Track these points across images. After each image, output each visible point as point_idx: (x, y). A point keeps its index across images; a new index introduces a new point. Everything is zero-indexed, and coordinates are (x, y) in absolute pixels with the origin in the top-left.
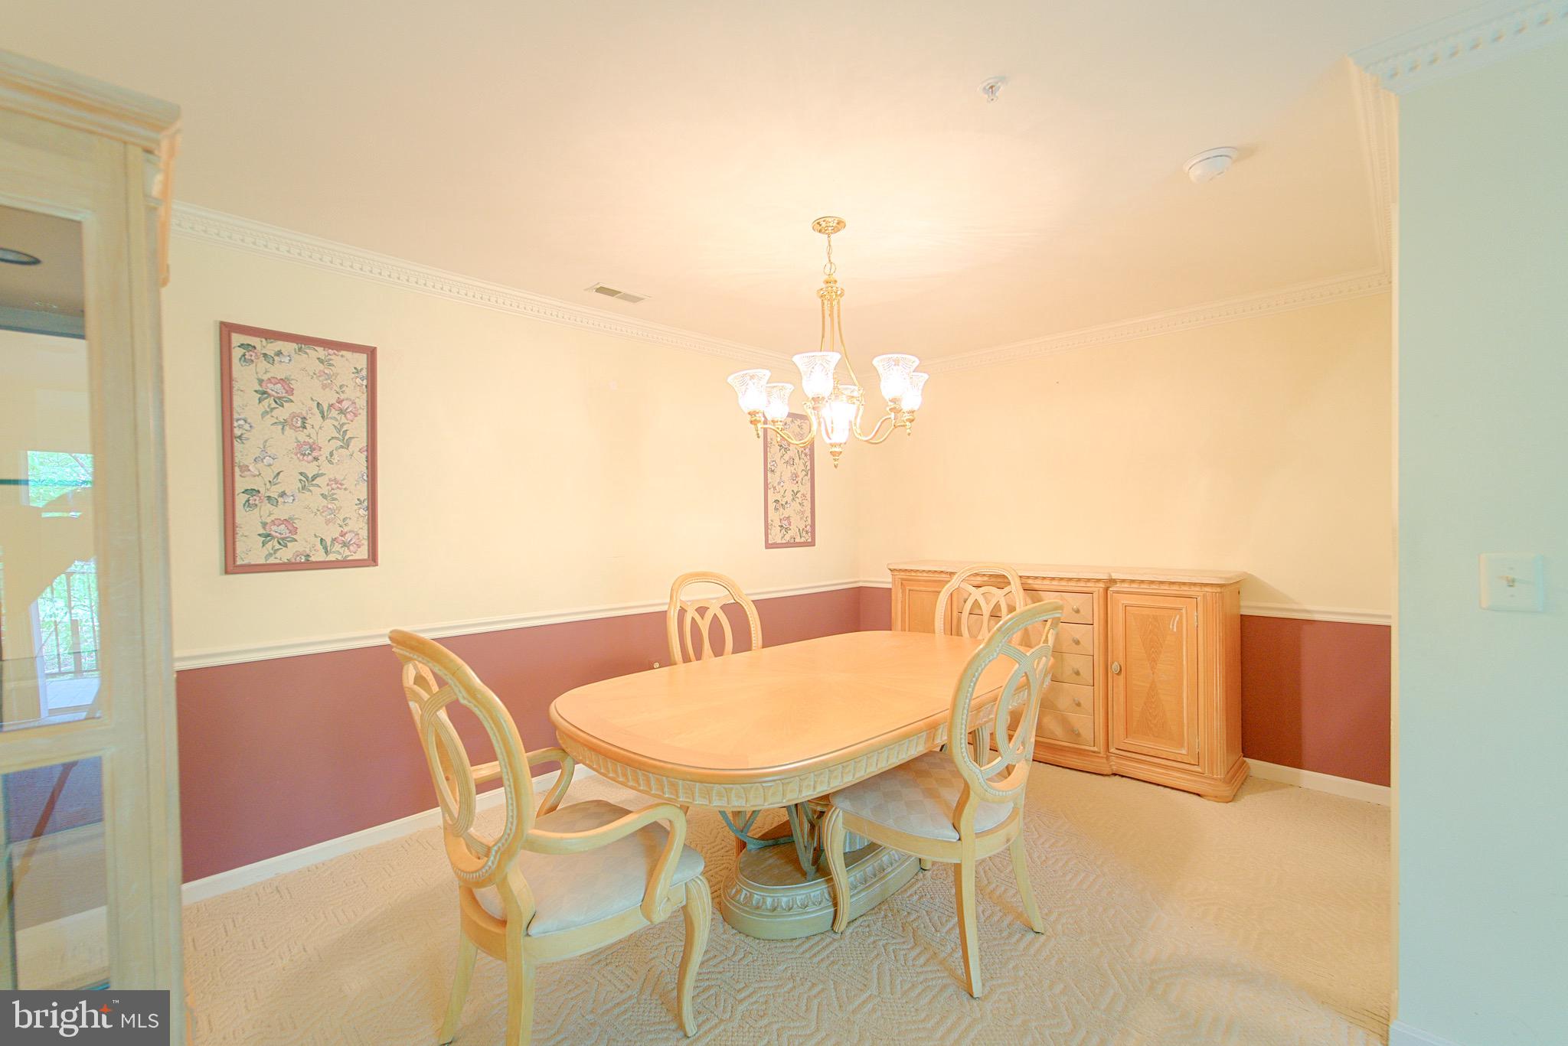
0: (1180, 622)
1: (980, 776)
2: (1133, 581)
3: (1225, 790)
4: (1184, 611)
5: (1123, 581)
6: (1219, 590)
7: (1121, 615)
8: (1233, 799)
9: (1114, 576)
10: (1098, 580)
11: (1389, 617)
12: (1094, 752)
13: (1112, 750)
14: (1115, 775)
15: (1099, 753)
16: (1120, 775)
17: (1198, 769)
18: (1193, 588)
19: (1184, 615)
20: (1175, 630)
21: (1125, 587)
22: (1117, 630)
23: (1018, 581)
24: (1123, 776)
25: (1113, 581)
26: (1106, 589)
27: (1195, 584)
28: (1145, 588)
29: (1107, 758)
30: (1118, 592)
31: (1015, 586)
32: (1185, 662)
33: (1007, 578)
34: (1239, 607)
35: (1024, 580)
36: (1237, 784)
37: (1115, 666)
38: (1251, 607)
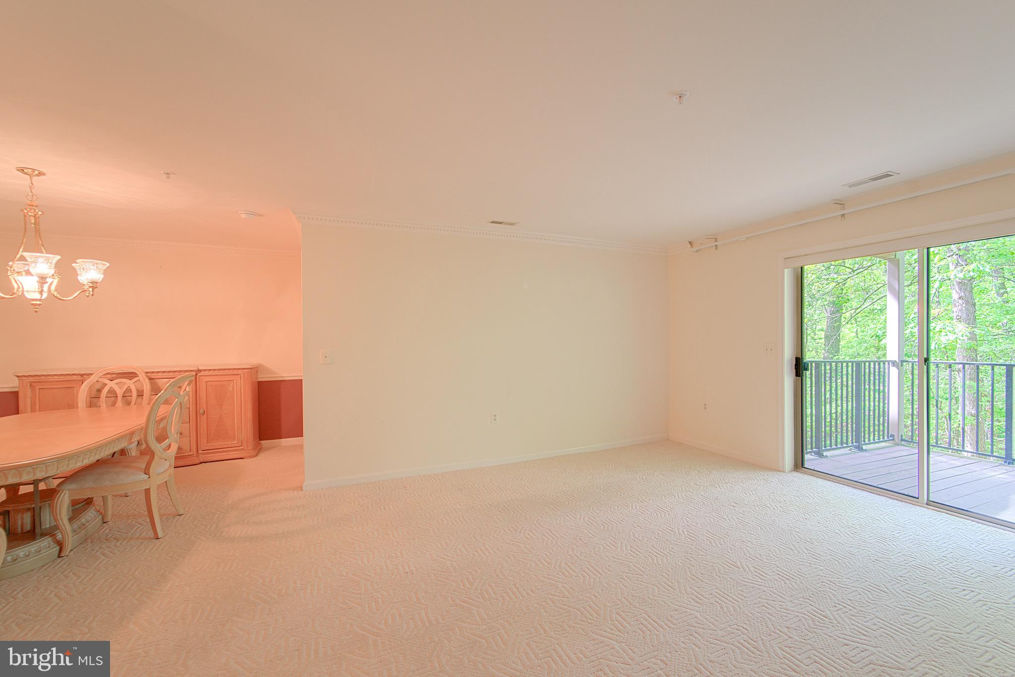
0: (233, 385)
1: (159, 448)
2: (210, 370)
3: (253, 453)
4: (235, 381)
5: (205, 370)
6: (249, 370)
7: (204, 387)
8: (256, 455)
9: (200, 368)
10: (192, 371)
11: (302, 376)
12: (190, 455)
13: (200, 452)
14: (202, 463)
15: (193, 455)
16: (204, 462)
17: (242, 448)
18: (239, 371)
19: (235, 383)
20: (231, 390)
21: (206, 373)
22: (202, 393)
23: (144, 374)
24: (206, 462)
25: (200, 371)
26: (196, 375)
27: (239, 369)
28: (216, 373)
29: (198, 456)
30: (202, 376)
31: (142, 377)
32: (235, 403)
33: (137, 374)
34: (257, 378)
35: (149, 375)
36: (258, 450)
37: (202, 411)
38: (263, 377)
